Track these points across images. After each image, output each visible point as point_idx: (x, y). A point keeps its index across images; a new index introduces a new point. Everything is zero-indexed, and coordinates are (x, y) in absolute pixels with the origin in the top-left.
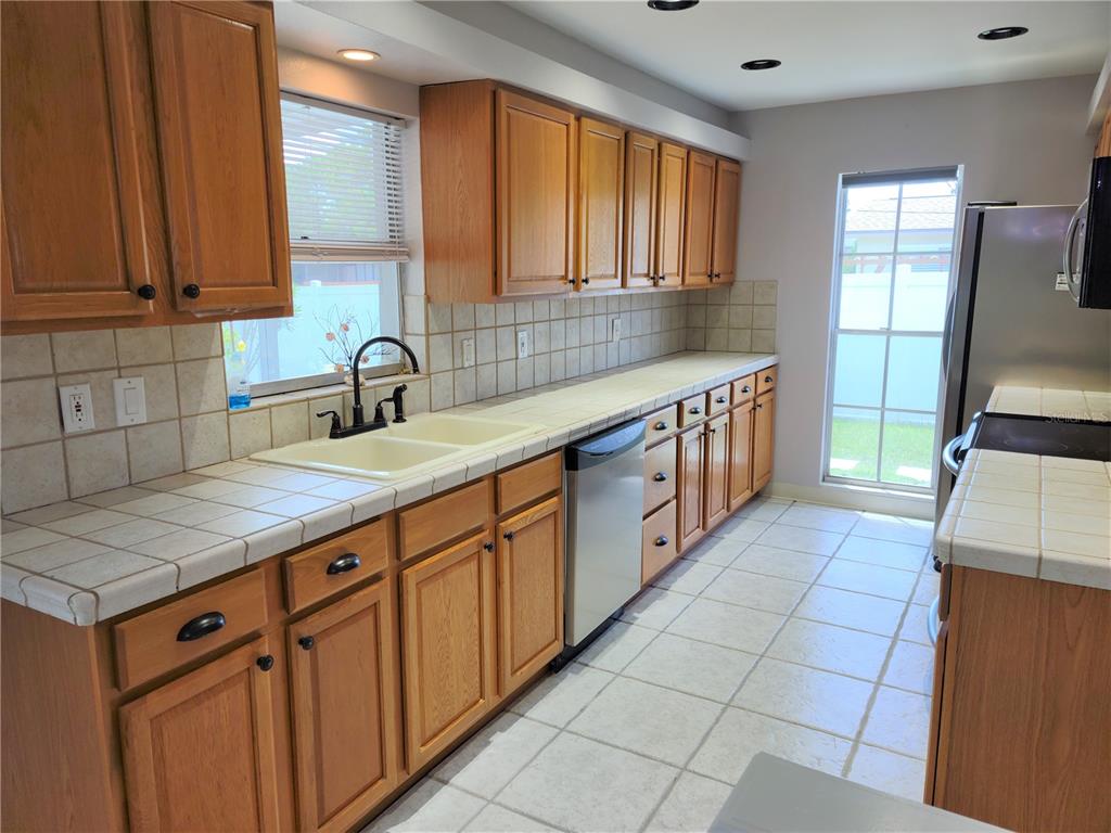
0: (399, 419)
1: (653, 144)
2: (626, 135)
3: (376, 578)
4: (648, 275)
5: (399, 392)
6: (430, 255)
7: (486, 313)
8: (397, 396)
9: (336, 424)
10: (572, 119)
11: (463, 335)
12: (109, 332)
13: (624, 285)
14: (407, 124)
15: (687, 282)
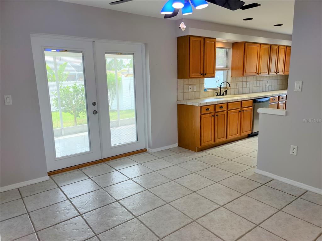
0: (226, 95)
1: (277, 47)
2: (271, 46)
3: (225, 111)
4: (275, 72)
5: (226, 91)
6: (232, 69)
7: (241, 79)
8: (226, 92)
9: (217, 94)
10: (259, 45)
11: (237, 83)
12: (193, 79)
13: (269, 74)
14: (230, 49)
15: (285, 73)
